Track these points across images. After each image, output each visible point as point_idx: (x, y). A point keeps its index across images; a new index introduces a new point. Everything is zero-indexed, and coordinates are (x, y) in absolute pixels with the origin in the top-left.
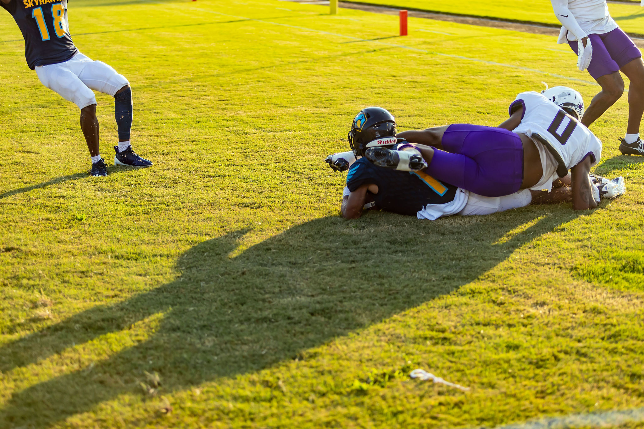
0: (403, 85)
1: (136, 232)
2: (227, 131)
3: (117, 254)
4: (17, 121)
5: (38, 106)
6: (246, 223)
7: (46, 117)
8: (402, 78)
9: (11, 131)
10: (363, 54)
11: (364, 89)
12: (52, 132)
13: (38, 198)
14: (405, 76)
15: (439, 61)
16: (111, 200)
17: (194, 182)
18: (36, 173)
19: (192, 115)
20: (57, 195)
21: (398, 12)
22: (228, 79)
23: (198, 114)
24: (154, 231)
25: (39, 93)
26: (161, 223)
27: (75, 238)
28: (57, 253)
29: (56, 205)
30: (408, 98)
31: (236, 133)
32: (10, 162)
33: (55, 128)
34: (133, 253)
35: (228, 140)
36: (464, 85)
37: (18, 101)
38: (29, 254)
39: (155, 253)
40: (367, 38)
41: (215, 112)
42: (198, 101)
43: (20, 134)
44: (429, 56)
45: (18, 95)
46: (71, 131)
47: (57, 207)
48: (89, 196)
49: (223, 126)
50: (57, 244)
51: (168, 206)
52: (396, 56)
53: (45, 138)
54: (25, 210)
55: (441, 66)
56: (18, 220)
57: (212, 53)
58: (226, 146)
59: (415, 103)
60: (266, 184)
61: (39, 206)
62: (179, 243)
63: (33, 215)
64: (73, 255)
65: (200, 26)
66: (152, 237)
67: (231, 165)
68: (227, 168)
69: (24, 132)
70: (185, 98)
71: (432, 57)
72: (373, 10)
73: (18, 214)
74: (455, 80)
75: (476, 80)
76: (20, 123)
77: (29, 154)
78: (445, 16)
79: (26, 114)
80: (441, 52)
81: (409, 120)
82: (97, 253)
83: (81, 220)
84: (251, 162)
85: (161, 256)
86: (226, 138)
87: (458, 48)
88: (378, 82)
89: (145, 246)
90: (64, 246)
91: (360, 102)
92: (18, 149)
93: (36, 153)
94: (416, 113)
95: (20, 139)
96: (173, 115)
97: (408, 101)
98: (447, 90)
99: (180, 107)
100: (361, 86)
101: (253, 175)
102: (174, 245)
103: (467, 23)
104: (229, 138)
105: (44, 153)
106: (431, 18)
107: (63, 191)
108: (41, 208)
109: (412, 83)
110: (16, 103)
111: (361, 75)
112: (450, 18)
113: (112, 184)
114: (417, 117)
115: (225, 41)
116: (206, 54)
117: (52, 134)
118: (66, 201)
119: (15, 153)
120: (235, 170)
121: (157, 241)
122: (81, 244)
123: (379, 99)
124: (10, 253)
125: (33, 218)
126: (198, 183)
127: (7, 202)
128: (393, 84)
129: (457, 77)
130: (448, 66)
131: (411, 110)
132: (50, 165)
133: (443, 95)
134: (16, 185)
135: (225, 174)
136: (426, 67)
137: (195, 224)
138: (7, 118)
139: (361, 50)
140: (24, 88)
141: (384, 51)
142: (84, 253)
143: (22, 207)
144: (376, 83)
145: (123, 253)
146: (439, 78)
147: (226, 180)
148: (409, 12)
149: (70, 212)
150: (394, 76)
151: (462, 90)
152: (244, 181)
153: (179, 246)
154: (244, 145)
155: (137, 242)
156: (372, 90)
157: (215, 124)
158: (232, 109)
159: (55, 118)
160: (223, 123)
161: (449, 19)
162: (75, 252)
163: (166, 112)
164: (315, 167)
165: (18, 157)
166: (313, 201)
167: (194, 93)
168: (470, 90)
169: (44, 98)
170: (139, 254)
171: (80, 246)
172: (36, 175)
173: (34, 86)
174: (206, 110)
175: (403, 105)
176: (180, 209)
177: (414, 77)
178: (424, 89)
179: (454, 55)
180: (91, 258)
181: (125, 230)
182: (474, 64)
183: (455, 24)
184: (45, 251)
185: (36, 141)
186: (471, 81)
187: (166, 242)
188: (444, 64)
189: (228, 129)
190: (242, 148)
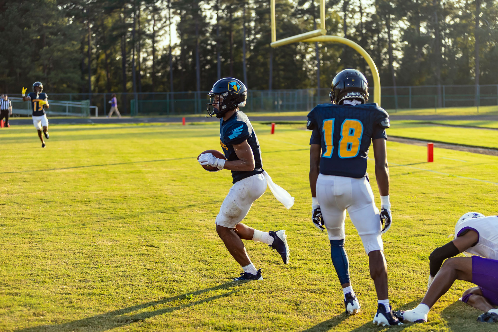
0: (431, 200)
1: (230, 310)
2: (298, 233)
3: (216, 326)
4: (142, 222)
5: (158, 211)
6: (313, 305)
7: (164, 220)
8: (430, 195)
9: (138, 230)
10: (400, 176)
11: (401, 203)
12: (169, 231)
13: (157, 282)
14: (432, 194)
15: (458, 182)
16: (212, 285)
17: (274, 272)
18: (156, 262)
19: (272, 220)
20: (172, 280)
21: (426, 144)
22: (298, 193)
23: (276, 220)
24: (244, 309)
25: (159, 202)
26: (249, 303)
27: (185, 313)
28: (171, 324)
29: (171, 287)
30: (435, 211)
31: (305, 235)
32: (137, 253)
33: (171, 228)
34: (228, 326)
35: (299, 240)
36: (478, 201)
37: (143, 208)
38: (151, 324)
39: (244, 326)
40: (402, 163)
41: (289, 219)
42: (276, 210)
43: (145, 233)
44: (451, 178)
45: (143, 203)
46: (182, 231)
47: (172, 288)
48: (195, 280)
49: (295, 229)
50: (171, 317)
51: (254, 290)
52: (425, 178)
53: (163, 236)
54: (148, 290)
55: (460, 186)
56: (143, 297)
57: (286, 173)
58: (297, 245)
59: (440, 214)
60: (327, 275)
61: (158, 288)
62: (262, 319)
63: (154, 294)
64: (184, 326)
65: (277, 153)
66: (242, 314)
67: (301, 259)
68: (298, 261)
69: (147, 231)
70: (267, 208)
71: (452, 179)
72: (406, 142)
73: (143, 294)
74: (471, 197)
75: (487, 197)
76: (145, 224)
77: (151, 248)
78: (462, 147)
79: (149, 217)
80: (459, 175)
81: (436, 228)
82: (201, 325)
83: (190, 299)
84: (316, 257)
85: (249, 329)
86: (297, 238)
87: (473, 172)
88: (411, 198)
89: (237, 321)
90: (176, 319)
91: (398, 213)
92: (143, 244)
93: (157, 247)
94: (441, 222)
95: (145, 236)
96: (258, 220)
97: (435, 212)
98: (465, 205)
99: (263, 214)
100: (398, 201)
101: (318, 268)
102: (259, 320)
103: (479, 152)
104: (299, 238)
105: (163, 247)
106: (451, 149)
107: (176, 277)
108: (160, 289)
109: (438, 199)
110: (142, 209)
111: (398, 192)
112: (466, 148)
113: (213, 272)
114: (443, 225)
115: (295, 165)
116: (282, 174)
117: (168, 233)
118: (178, 284)
119: (141, 247)
120: (304, 263)
121: (246, 317)
122: (190, 318)
123: (413, 211)
124: (137, 323)
125: (154, 297)
126: (277, 273)
127: (135, 284)
128: (424, 200)
129: (473, 195)
130: (465, 186)
131: (438, 220)
132: (167, 256)
133: (462, 208)
134: (142, 271)
135: (296, 266)
136: (448, 187)
137: (274, 305)
138: (135, 220)
139: (398, 173)
140: (148, 197)
141: (416, 174)
142: (192, 324)
143: (146, 288)
144: (410, 199)
145: (221, 326)
146: (459, 195)
147: (298, 271)
148: (434, 144)
149: (181, 292)
150: (424, 193)
151: (476, 205)
152: (311, 272)
153: (263, 321)
154: (311, 244)
155: (231, 317)
156: (407, 203)
157: (289, 228)
158: (302, 216)
159: (171, 221)
160: (295, 227)
161: (465, 150)
162: (185, 323)
163: (253, 218)
164: (365, 263)
165: (143, 250)
166: (364, 289)
167: (273, 204)
168: (483, 205)
169: (162, 205)
170: (233, 327)
171: (189, 319)
172: (157, 264)
173: (155, 196)
174: (282, 217)
175: (431, 216)
176: (263, 292)
177: (439, 194)
178: (447, 203)
179: (470, 178)
180: (196, 328)
181: (222, 308)
182: (485, 185)
183: (470, 153)
184: (163, 322)
185: (156, 237)
186: (484, 198)
187: (253, 318)
188: (462, 185)
189: (299, 232)
190: (309, 247)
